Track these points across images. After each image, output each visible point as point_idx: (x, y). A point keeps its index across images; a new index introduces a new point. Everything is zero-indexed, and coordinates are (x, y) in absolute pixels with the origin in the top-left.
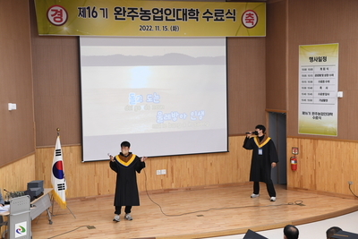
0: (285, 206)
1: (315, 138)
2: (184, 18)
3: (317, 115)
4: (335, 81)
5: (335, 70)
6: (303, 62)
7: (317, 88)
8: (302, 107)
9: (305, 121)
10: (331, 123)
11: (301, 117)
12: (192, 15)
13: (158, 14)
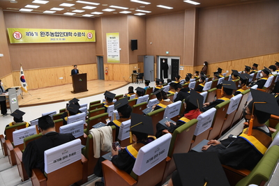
0: (104, 86)
1: (113, 64)
2: (67, 35)
3: (113, 56)
4: (118, 45)
5: (118, 41)
6: (108, 39)
7: (113, 47)
8: (108, 54)
9: (109, 58)
10: (118, 59)
11: (108, 57)
12: (70, 34)
13: (57, 34)
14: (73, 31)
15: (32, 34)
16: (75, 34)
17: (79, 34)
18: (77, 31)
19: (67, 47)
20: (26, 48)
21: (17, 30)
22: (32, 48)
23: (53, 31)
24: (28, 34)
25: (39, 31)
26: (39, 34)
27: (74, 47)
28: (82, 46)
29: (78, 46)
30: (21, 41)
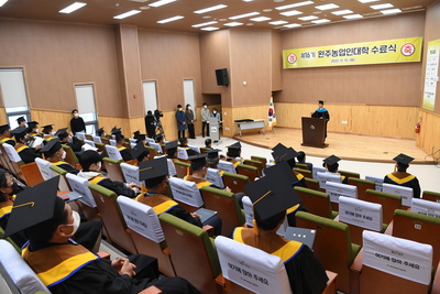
1: (427, 112)
2: (359, 53)
6: (429, 54)
7: (430, 74)
12: (365, 50)
13: (343, 53)
14: (370, 45)
15: (308, 56)
16: (375, 50)
17: (383, 49)
18: (378, 44)
19: (362, 72)
20: (304, 74)
21: (292, 51)
22: (310, 74)
23: (337, 48)
24: (303, 56)
25: (316, 50)
26: (317, 54)
27: (375, 72)
28: (391, 71)
29: (384, 72)
30: (295, 66)
